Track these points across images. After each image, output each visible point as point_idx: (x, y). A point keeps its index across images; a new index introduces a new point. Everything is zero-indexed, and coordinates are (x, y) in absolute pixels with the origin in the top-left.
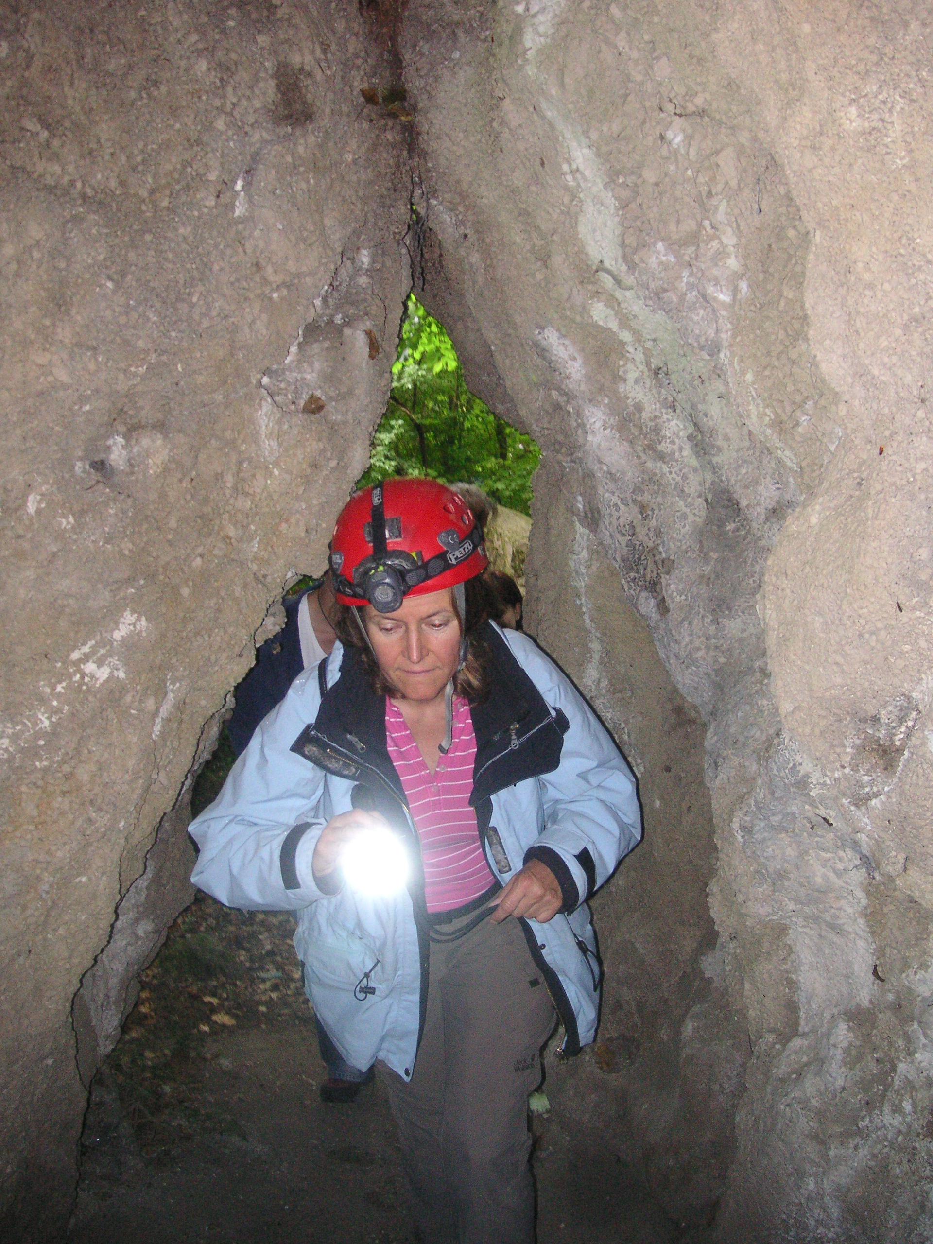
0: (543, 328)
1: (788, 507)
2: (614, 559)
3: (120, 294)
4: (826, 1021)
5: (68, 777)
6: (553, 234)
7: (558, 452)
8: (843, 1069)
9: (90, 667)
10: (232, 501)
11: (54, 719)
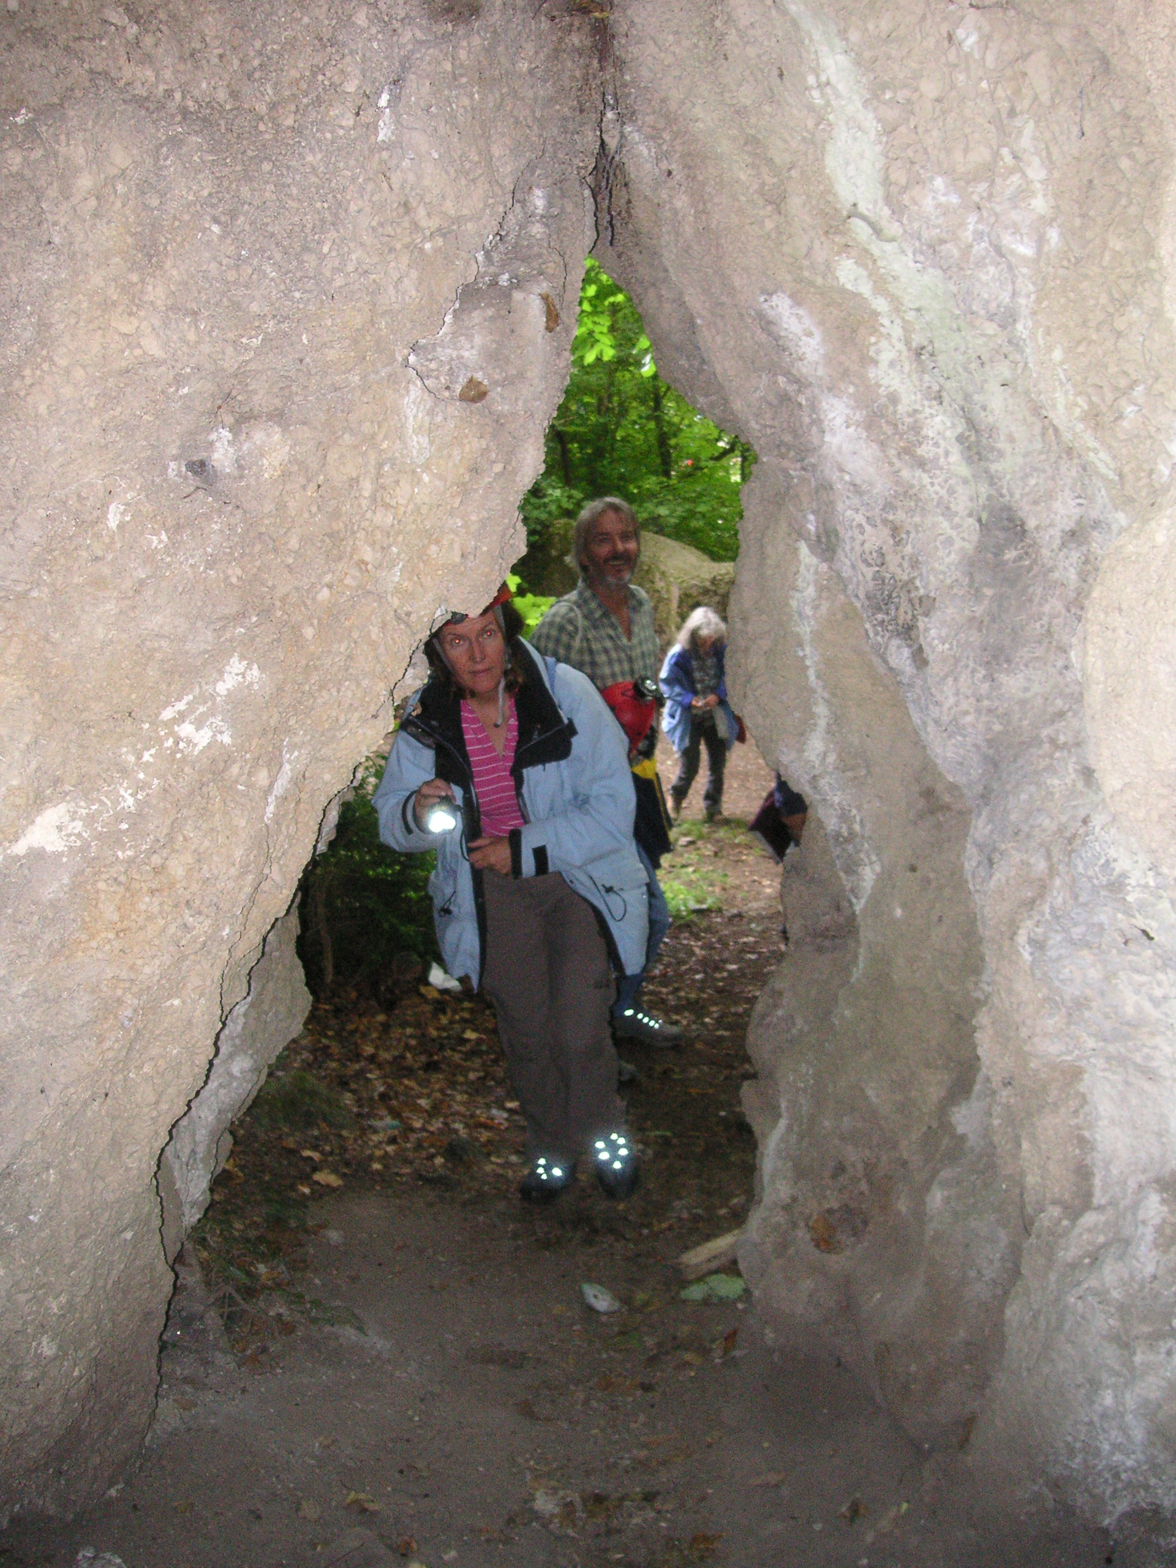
0: (771, 294)
1: (1094, 528)
2: (857, 596)
3: (229, 241)
4: (1130, 1191)
5: (157, 871)
6: (790, 169)
7: (783, 456)
8: (1154, 1253)
9: (186, 729)
10: (369, 515)
11: (139, 797)
